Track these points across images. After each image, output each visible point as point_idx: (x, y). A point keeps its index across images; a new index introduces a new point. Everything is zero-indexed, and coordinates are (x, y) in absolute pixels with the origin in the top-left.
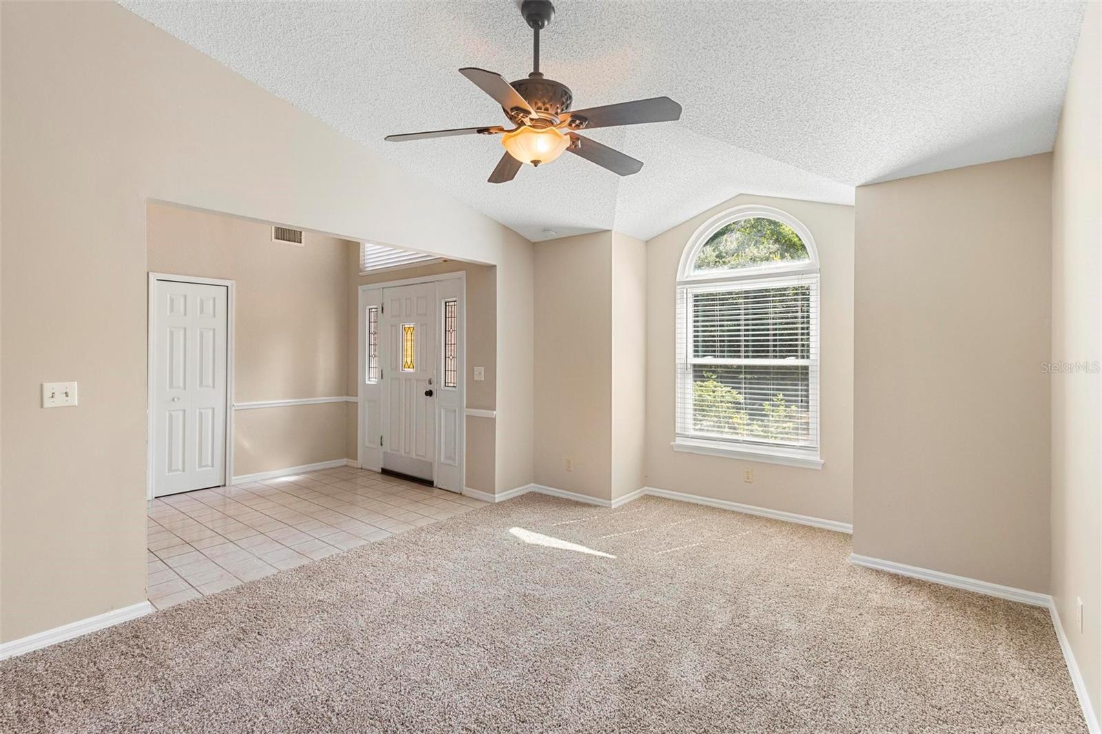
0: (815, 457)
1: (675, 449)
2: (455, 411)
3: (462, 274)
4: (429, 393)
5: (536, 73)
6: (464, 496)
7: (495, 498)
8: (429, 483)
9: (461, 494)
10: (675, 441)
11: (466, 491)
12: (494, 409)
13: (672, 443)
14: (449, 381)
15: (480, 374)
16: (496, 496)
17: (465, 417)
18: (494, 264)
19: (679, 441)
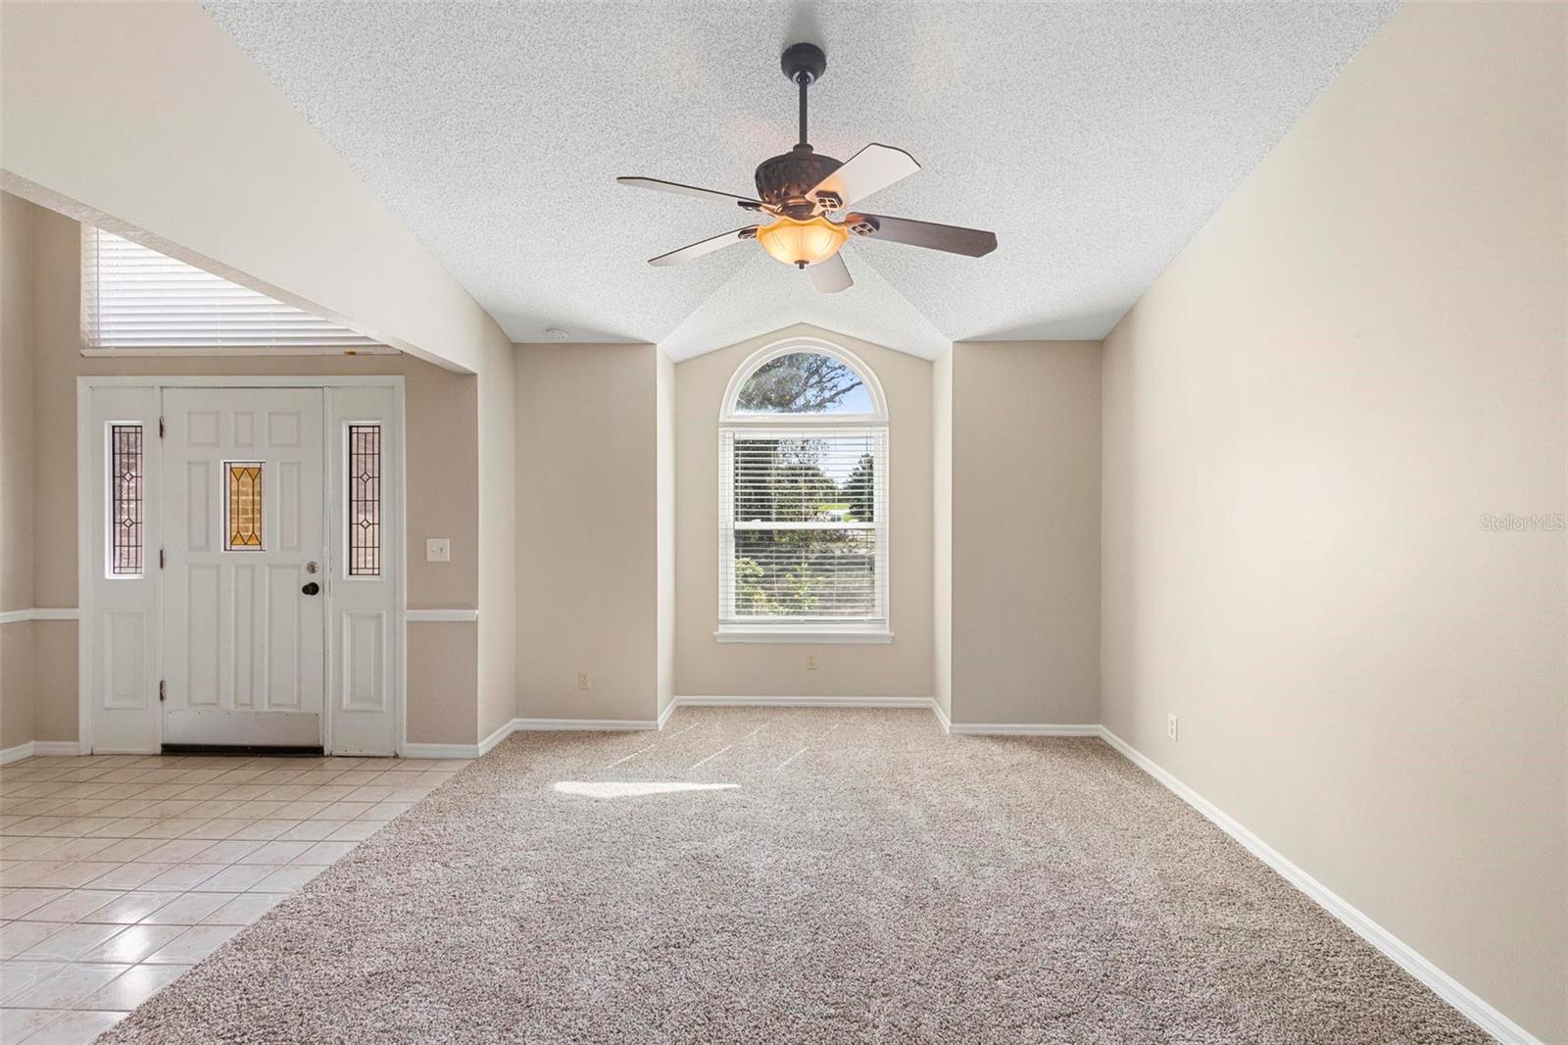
0: (885, 631)
1: (719, 641)
2: (379, 617)
3: (398, 381)
4: (311, 589)
5: (803, 146)
6: (405, 759)
7: (477, 750)
8: (316, 751)
9: (396, 756)
10: (718, 630)
11: (407, 749)
12: (476, 607)
13: (715, 633)
14: (362, 565)
15: (439, 550)
16: (480, 745)
17: (405, 624)
18: (475, 371)
19: (722, 629)
